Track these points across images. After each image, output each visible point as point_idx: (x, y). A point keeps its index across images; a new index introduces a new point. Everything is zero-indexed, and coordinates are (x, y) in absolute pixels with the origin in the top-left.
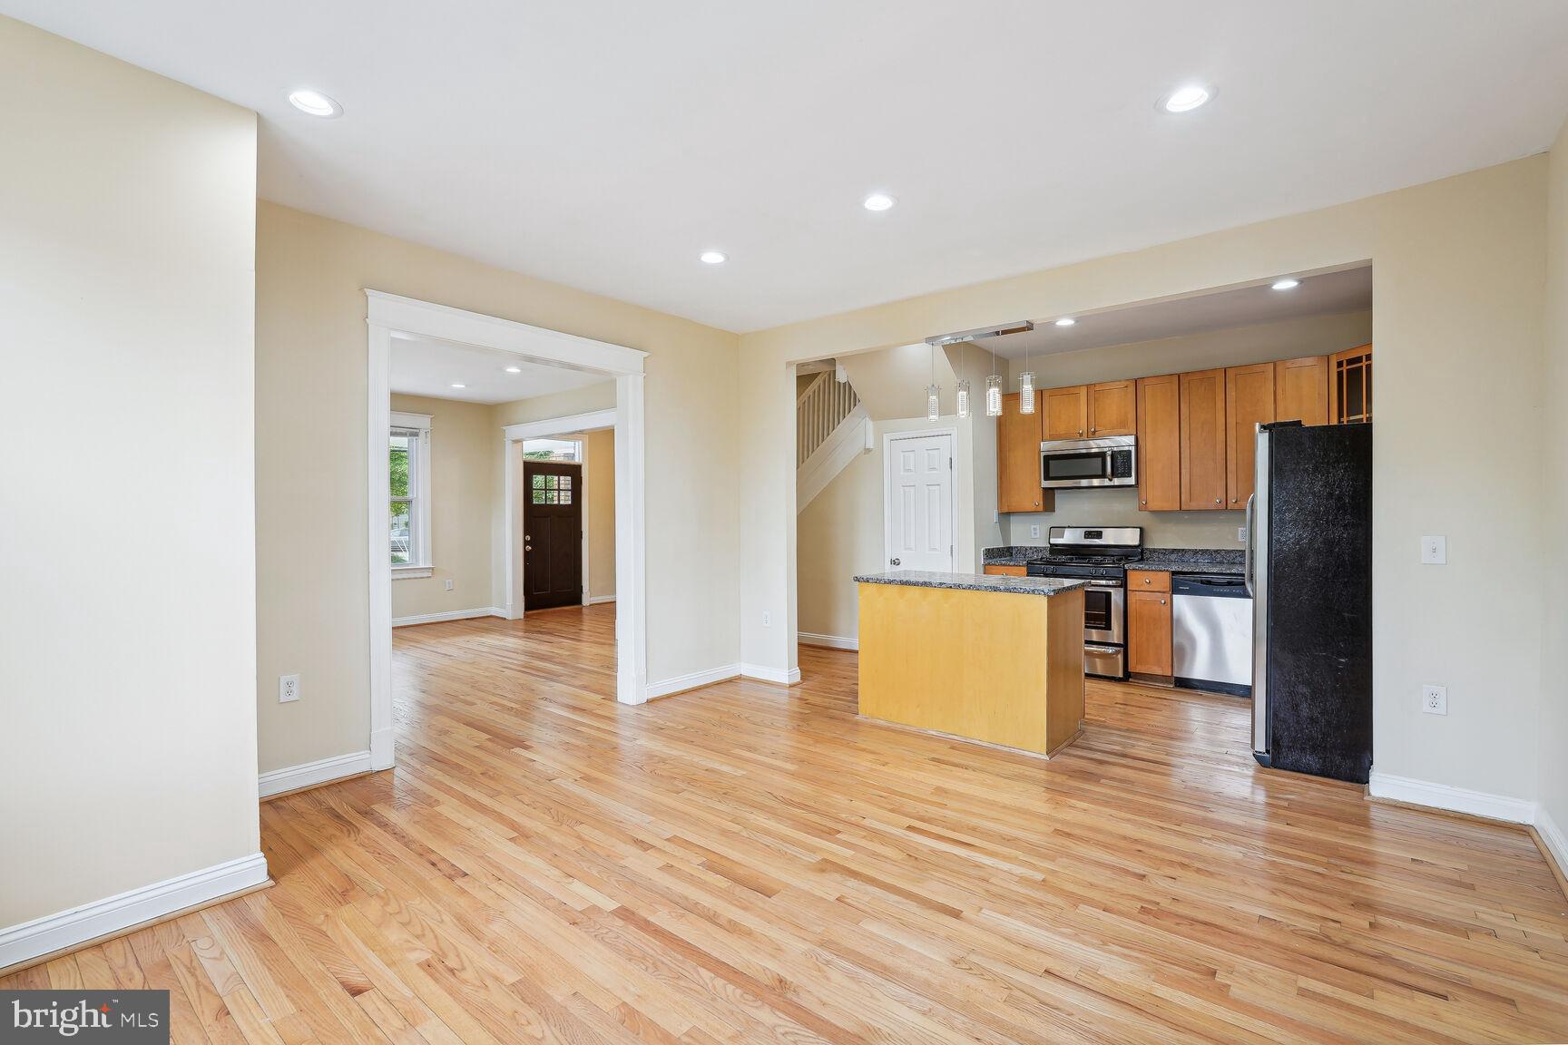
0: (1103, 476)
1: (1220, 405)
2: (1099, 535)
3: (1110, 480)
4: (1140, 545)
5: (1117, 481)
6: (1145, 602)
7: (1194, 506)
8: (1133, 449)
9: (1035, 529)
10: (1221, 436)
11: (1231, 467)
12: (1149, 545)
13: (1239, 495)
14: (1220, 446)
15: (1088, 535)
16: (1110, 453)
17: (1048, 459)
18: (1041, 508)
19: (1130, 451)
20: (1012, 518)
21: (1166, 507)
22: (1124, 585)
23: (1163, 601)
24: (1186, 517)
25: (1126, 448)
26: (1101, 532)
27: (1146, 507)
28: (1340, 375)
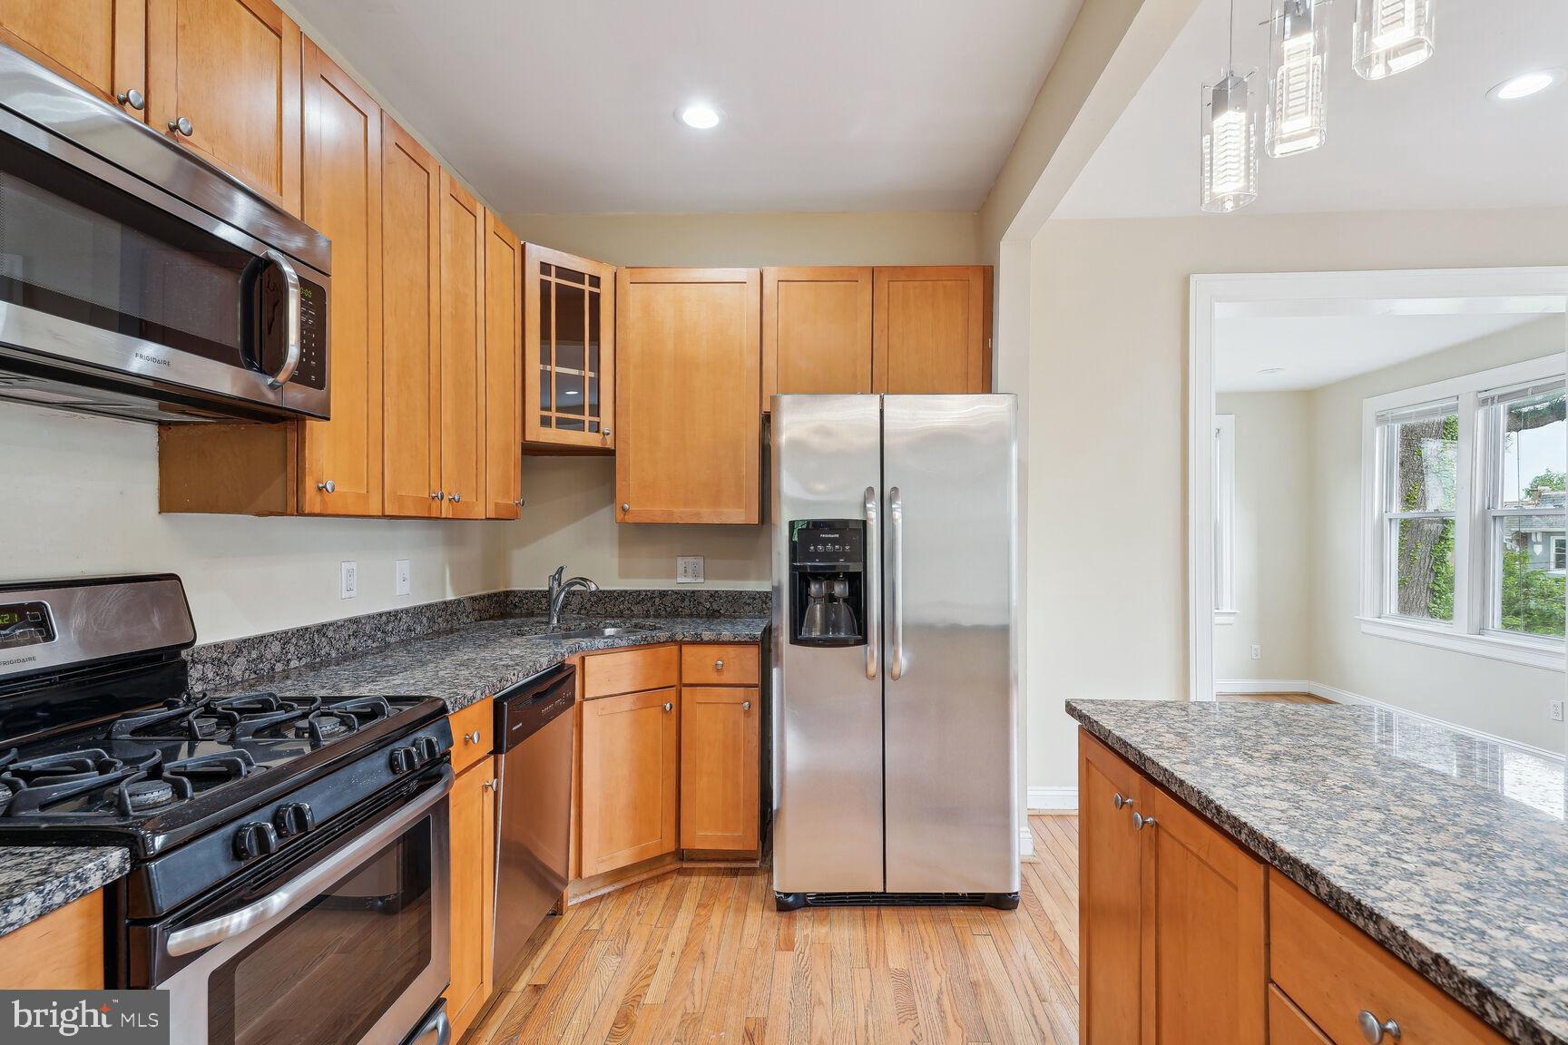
1: (434, 251)
8: (327, 289)
10: (435, 329)
19: (323, 294)
27: (323, 502)
28: (545, 286)
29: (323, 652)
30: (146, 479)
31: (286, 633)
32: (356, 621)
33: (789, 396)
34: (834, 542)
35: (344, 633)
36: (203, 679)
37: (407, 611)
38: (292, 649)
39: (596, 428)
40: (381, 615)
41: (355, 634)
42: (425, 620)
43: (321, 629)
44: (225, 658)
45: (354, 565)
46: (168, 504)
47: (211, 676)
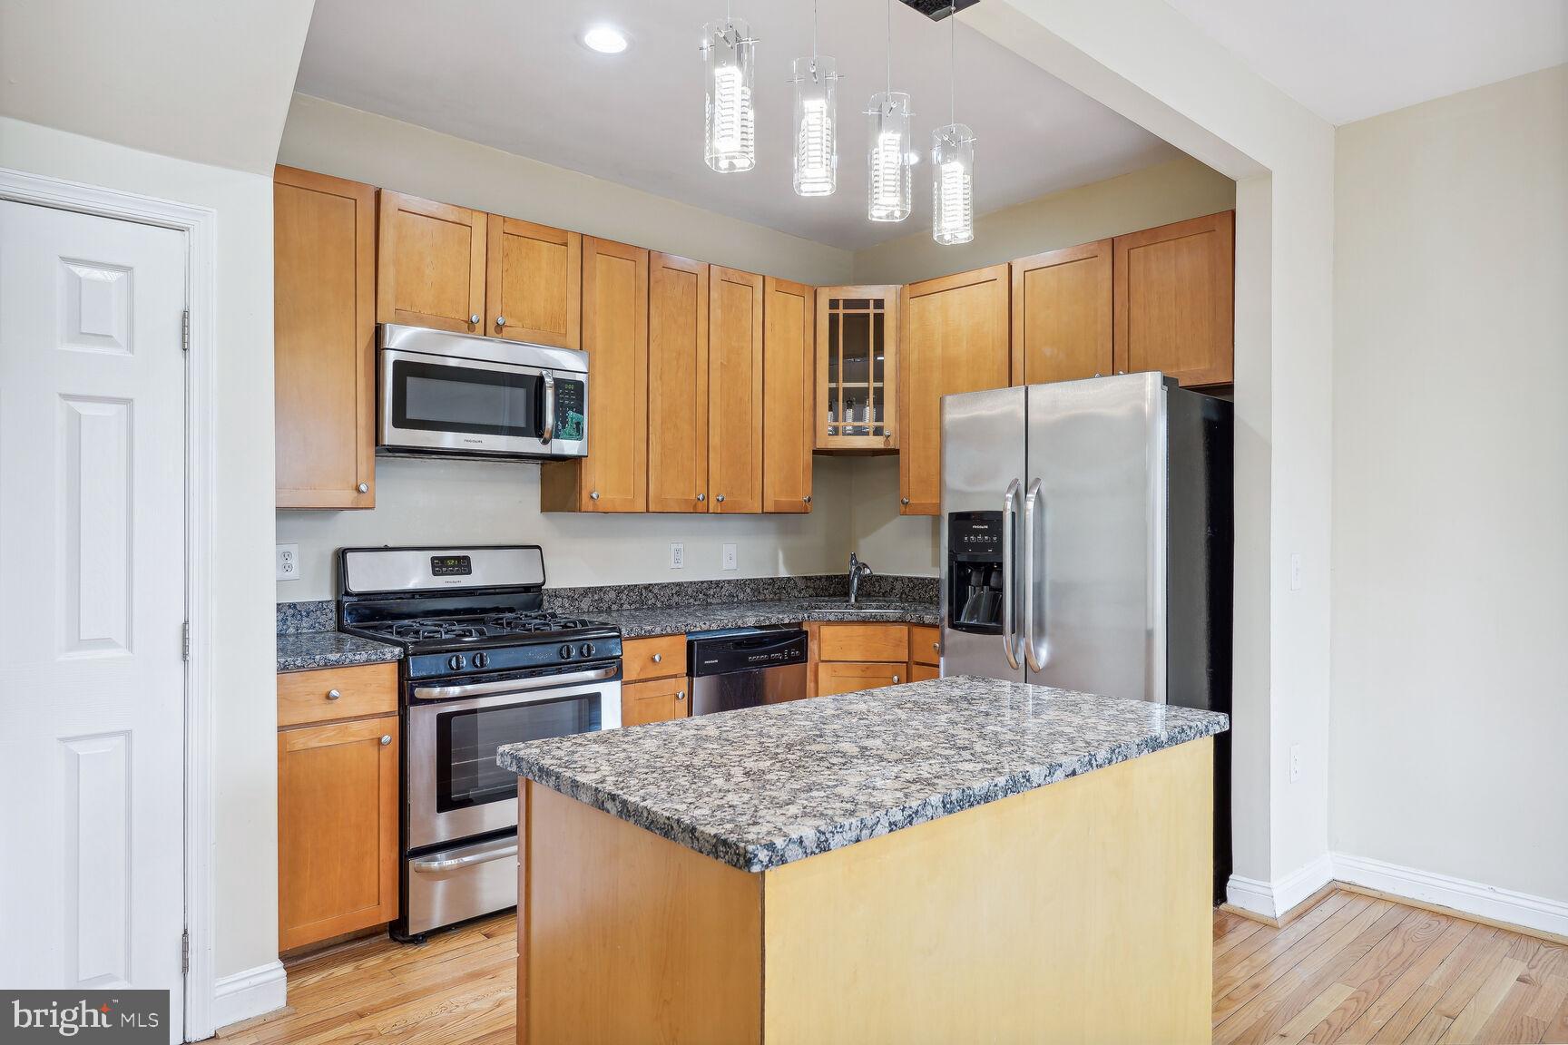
0: (527, 431)
2: (463, 565)
3: (545, 442)
6: (649, 702)
8: (585, 380)
9: (287, 555)
12: (553, 583)
15: (439, 566)
16: (549, 381)
18: (368, 501)
19: (581, 385)
23: (680, 695)
25: (576, 376)
26: (468, 558)
27: (595, 505)
28: (833, 320)
29: (650, 602)
30: (533, 495)
31: (620, 586)
32: (679, 585)
33: (952, 397)
34: (983, 532)
35: (668, 592)
36: (562, 606)
37: (729, 582)
38: (624, 597)
39: (878, 432)
40: (702, 582)
41: (678, 593)
42: (748, 590)
43: (648, 587)
44: (576, 597)
45: (681, 546)
46: (545, 508)
47: (567, 605)
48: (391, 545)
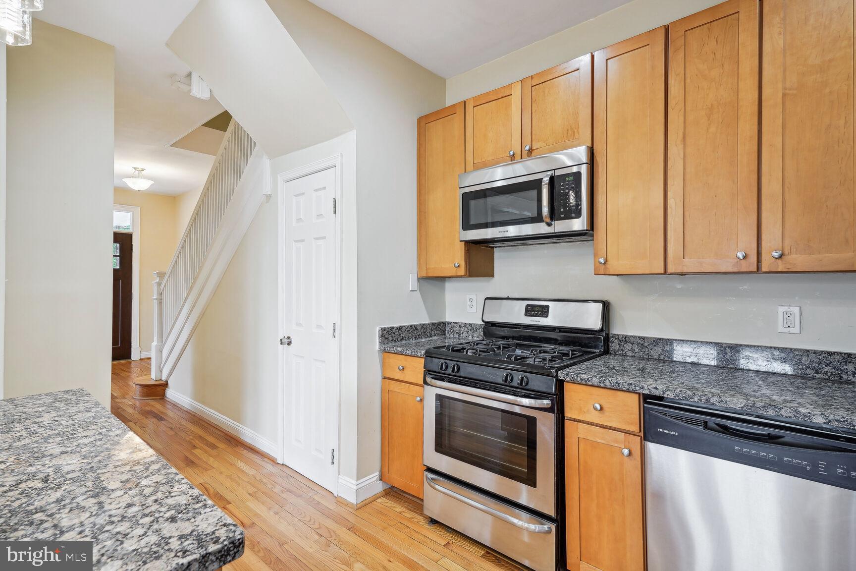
0: (538, 219)
1: (748, 64)
2: (543, 311)
3: (549, 225)
4: (602, 330)
5: (560, 226)
6: (595, 445)
7: (690, 265)
8: (584, 170)
9: (471, 300)
10: (748, 127)
11: (771, 186)
12: (617, 329)
13: (787, 242)
14: (747, 148)
15: (530, 311)
16: (546, 180)
17: (468, 198)
18: (462, 272)
19: (579, 174)
20: (448, 285)
21: (642, 267)
22: (558, 408)
23: (626, 451)
24: (679, 286)
25: (575, 169)
26: (548, 307)
27: (605, 268)
36: (632, 350)
44: (646, 344)
45: (794, 309)
47: (637, 350)
48: (510, 297)
